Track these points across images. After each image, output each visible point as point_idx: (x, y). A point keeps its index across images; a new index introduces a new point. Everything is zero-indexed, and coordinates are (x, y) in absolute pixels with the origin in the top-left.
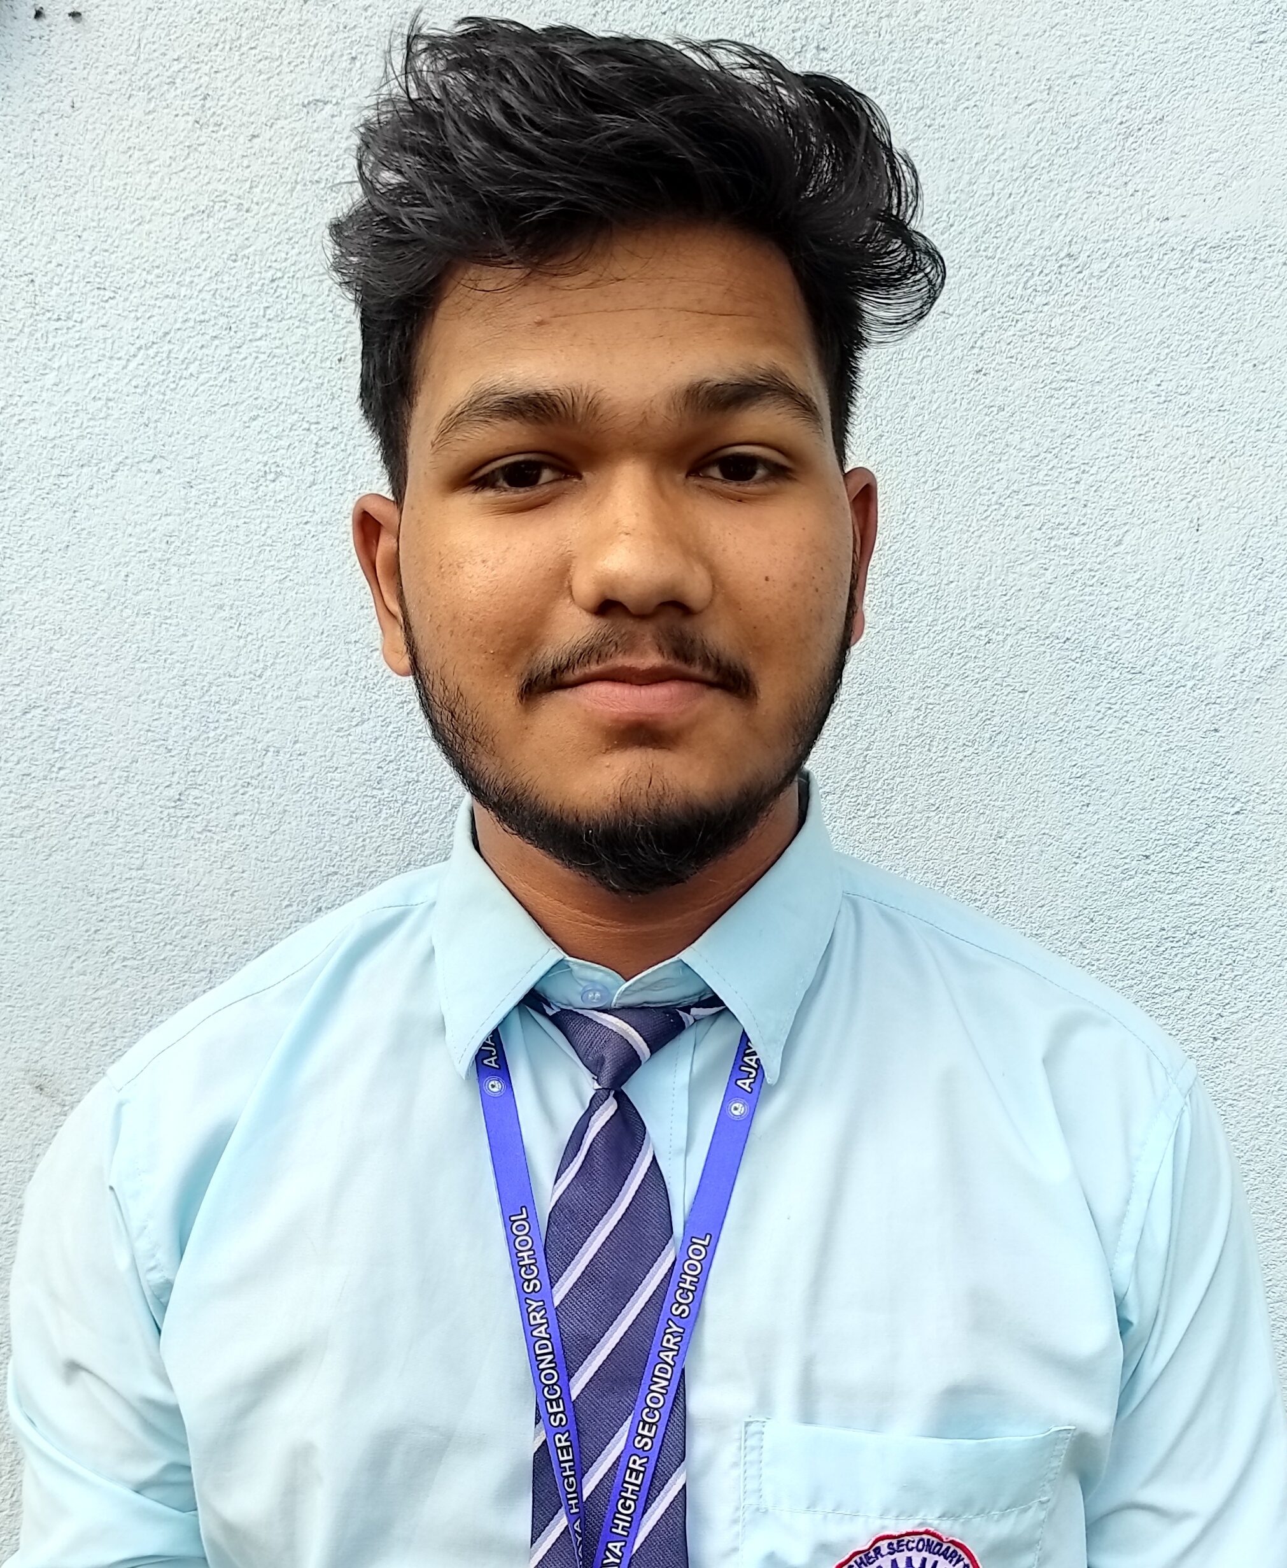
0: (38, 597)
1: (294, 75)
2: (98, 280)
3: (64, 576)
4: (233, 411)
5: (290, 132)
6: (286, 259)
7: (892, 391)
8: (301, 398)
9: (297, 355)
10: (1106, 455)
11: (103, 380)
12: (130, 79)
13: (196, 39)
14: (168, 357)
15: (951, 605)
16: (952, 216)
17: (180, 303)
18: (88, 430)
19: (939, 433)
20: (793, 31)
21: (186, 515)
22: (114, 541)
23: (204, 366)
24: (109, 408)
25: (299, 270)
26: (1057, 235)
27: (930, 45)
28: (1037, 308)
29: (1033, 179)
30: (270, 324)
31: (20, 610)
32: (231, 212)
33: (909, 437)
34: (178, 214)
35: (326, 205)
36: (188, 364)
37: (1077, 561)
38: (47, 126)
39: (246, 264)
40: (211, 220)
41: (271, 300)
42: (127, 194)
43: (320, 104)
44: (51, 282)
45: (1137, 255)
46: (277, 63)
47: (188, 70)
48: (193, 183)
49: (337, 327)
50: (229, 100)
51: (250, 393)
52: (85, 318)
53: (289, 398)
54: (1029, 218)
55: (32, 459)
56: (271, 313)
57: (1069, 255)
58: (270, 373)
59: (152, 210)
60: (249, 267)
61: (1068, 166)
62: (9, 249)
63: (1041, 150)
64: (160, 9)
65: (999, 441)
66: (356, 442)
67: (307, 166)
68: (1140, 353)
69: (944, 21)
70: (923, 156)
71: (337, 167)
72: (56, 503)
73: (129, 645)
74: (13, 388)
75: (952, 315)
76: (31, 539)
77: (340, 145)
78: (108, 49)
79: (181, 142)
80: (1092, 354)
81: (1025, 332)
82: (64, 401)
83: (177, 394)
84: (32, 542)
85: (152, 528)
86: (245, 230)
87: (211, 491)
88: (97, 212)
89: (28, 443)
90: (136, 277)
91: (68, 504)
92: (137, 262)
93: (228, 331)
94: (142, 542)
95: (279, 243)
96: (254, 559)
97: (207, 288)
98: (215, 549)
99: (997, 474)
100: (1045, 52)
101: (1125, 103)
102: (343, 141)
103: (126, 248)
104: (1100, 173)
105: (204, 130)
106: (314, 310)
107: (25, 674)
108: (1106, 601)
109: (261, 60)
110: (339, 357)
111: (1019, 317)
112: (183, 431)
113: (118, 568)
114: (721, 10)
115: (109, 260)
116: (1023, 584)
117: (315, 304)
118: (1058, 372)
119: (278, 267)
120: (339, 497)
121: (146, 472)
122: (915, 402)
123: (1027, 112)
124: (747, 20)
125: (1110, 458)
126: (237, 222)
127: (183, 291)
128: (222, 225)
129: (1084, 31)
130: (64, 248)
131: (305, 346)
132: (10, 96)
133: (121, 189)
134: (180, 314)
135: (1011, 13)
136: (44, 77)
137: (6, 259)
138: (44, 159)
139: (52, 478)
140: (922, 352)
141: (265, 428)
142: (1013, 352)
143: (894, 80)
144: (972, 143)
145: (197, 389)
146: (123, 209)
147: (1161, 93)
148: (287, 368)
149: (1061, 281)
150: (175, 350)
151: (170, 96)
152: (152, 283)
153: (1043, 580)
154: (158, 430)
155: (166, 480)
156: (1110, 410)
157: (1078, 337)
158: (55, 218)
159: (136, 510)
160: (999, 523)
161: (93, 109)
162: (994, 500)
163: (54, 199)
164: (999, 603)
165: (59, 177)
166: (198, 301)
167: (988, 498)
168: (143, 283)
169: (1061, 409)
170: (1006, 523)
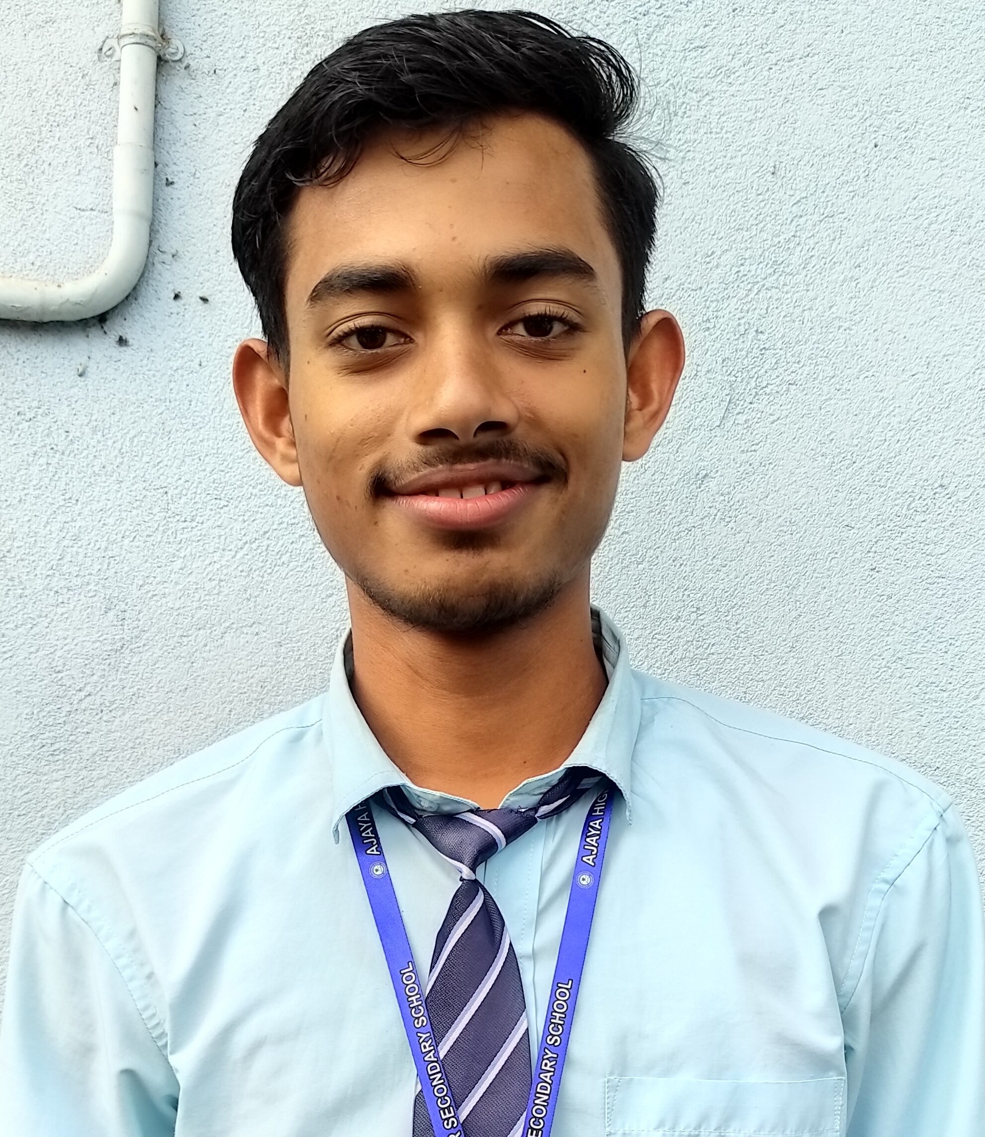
0: (163, 726)
2: (216, 492)
3: (183, 710)
4: (314, 590)
10: (968, 632)
11: (217, 566)
14: (267, 550)
16: (854, 455)
17: (277, 510)
18: (204, 603)
19: (843, 615)
20: (739, 319)
21: (277, 666)
22: (220, 685)
23: (293, 557)
24: (220, 587)
26: (933, 470)
27: (840, 331)
28: (917, 524)
29: (915, 429)
31: (149, 735)
33: (821, 616)
36: (282, 555)
37: (945, 710)
38: (180, 379)
42: (239, 429)
44: (181, 493)
51: (328, 577)
52: (205, 521)
54: (911, 458)
55: (162, 623)
57: (941, 486)
61: (942, 420)
62: (150, 468)
63: (921, 409)
65: (888, 621)
69: (852, 313)
70: (834, 412)
72: (179, 656)
74: (149, 571)
75: (853, 528)
76: (159, 683)
78: (228, 323)
80: (957, 558)
81: (906, 542)
82: (188, 581)
83: (273, 577)
84: (160, 685)
85: (251, 676)
87: (296, 649)
88: (216, 443)
89: (159, 612)
90: (245, 490)
91: (188, 657)
92: (245, 480)
93: (312, 531)
94: (243, 686)
97: (297, 500)
98: (298, 692)
99: (886, 646)
100: (925, 338)
103: (237, 469)
104: (966, 426)
108: (966, 740)
111: (904, 530)
112: (276, 605)
113: (225, 705)
114: (686, 302)
115: (225, 477)
116: (906, 726)
118: (932, 571)
121: (247, 634)
122: (825, 591)
123: (911, 381)
124: (705, 310)
125: (971, 635)
127: (279, 501)
129: (954, 322)
130: (192, 469)
132: (154, 356)
133: (235, 427)
134: (277, 518)
135: (901, 308)
136: (180, 343)
137: (147, 476)
138: (177, 403)
139: (176, 638)
140: (831, 555)
141: (338, 603)
142: (899, 556)
143: (813, 356)
144: (871, 403)
145: (288, 574)
146: (236, 441)
149: (935, 504)
150: (272, 545)
152: (256, 495)
153: (919, 724)
154: (257, 603)
155: (262, 641)
156: (971, 599)
157: (948, 545)
158: (185, 447)
159: (239, 662)
160: (887, 681)
161: (216, 367)
162: (883, 664)
163: (184, 432)
164: (886, 741)
165: (188, 417)
166: (289, 509)
167: (878, 662)
168: (249, 495)
169: (934, 598)
170: (893, 681)
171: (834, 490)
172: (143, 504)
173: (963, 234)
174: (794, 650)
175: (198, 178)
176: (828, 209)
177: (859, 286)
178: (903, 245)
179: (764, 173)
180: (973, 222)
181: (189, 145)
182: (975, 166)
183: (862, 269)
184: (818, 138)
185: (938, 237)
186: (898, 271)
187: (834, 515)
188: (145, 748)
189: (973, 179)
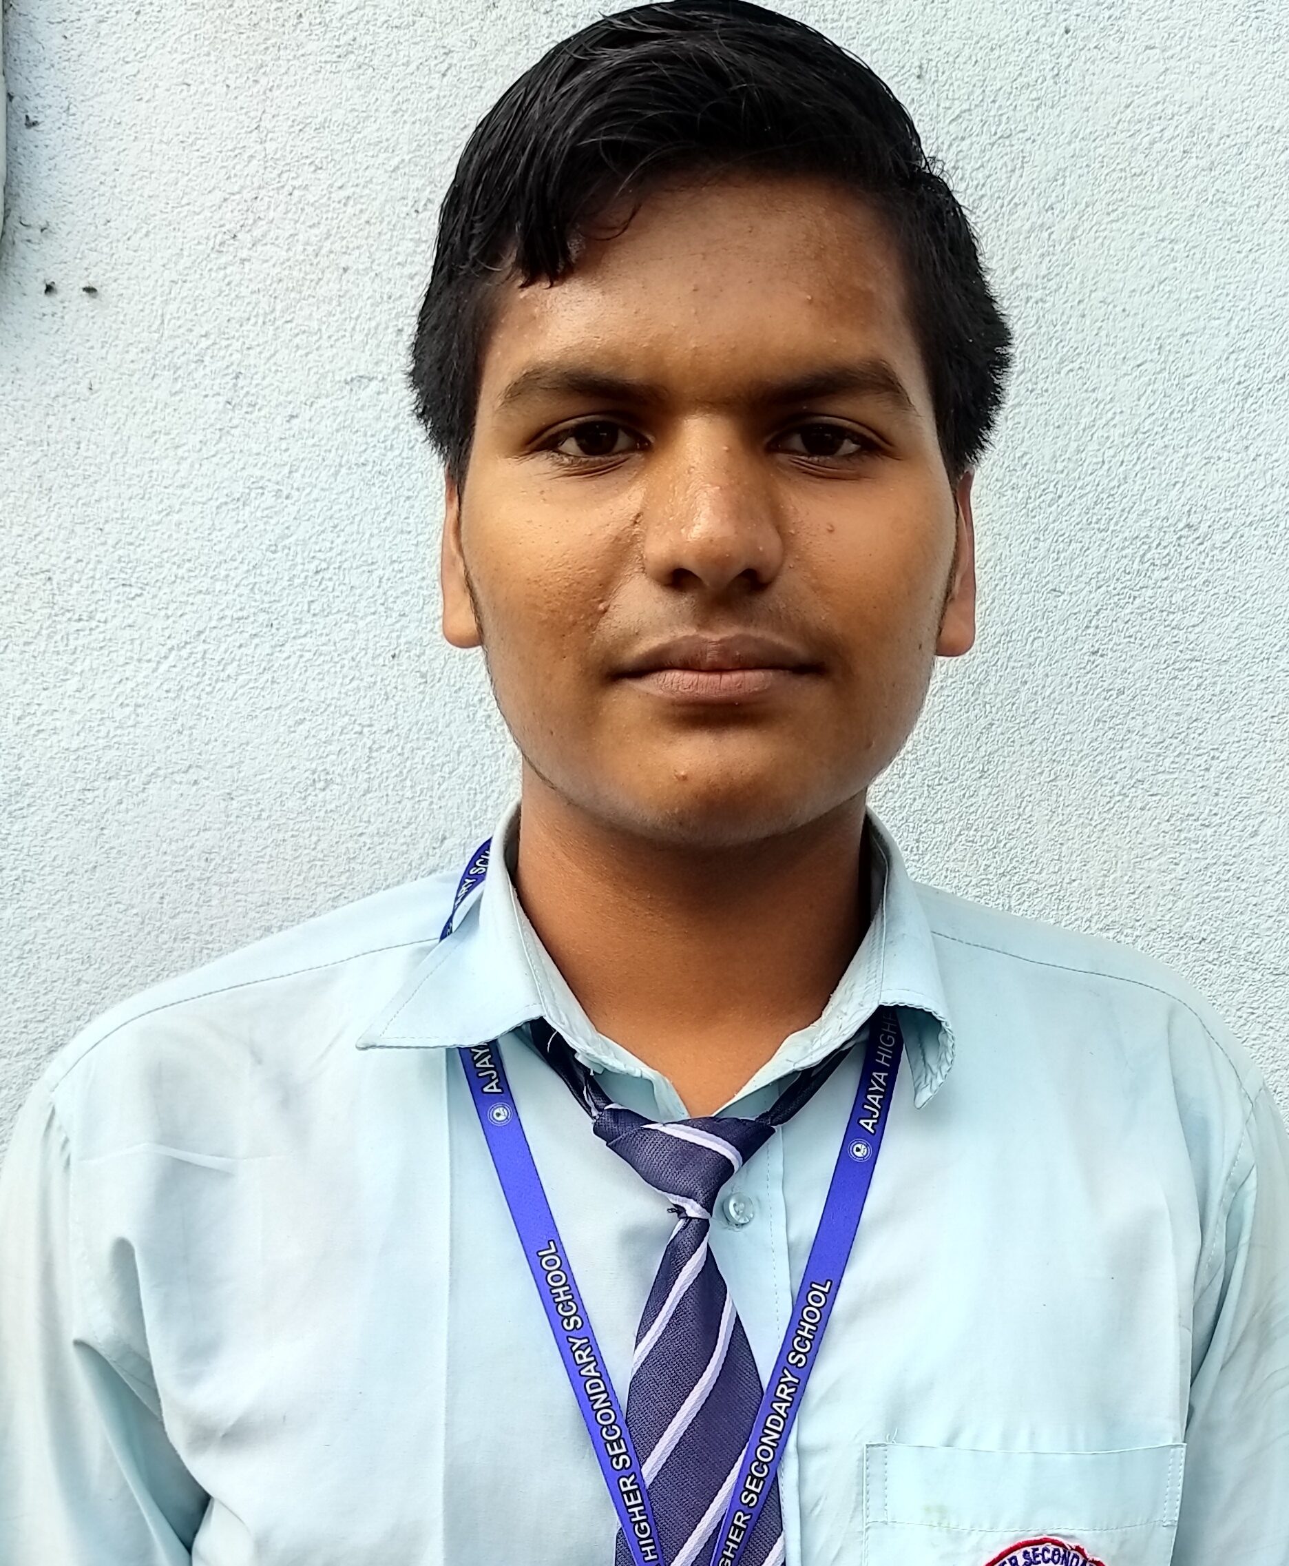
0: (63, 924)
1: (334, 350)
2: (123, 576)
3: (91, 900)
4: (276, 714)
5: (331, 412)
6: (331, 549)
7: (1001, 676)
8: (352, 699)
9: (346, 652)
10: (1237, 739)
11: (131, 684)
12: (153, 358)
13: (225, 313)
14: (203, 658)
15: (1074, 905)
16: (1059, 486)
17: (215, 599)
18: (115, 740)
19: (1054, 720)
21: (228, 829)
22: (146, 860)
23: (243, 667)
24: (138, 715)
25: (346, 560)
26: (1174, 504)
27: (1030, 304)
28: (1155, 584)
29: (1146, 445)
30: (315, 619)
32: (269, 499)
33: (1022, 725)
34: (211, 503)
35: (373, 489)
36: (225, 665)
37: (1210, 854)
38: (62, 410)
39: (287, 555)
40: (247, 508)
41: (316, 593)
43: (365, 381)
44: (71, 579)
45: (1262, 524)
46: (316, 338)
47: (218, 346)
48: (226, 470)
49: (390, 621)
50: (264, 378)
51: (295, 695)
52: (110, 618)
53: (339, 699)
54: (1143, 487)
55: (53, 773)
56: (316, 607)
57: (1188, 526)
58: (316, 672)
59: (181, 499)
60: (290, 558)
61: (1184, 430)
62: (23, 544)
63: (1153, 414)
64: (185, 282)
65: (1120, 726)
66: (414, 745)
67: (351, 448)
68: (1269, 629)
69: (1044, 278)
70: (1027, 422)
71: (385, 448)
72: (82, 819)
73: (166, 973)
74: (31, 696)
76: (54, 860)
77: (388, 425)
78: (128, 325)
79: (212, 425)
80: (1217, 632)
81: (1141, 610)
82: (88, 708)
83: (214, 697)
85: (189, 844)
86: (285, 518)
88: (120, 503)
89: (49, 755)
90: (165, 571)
91: (95, 821)
92: (165, 556)
93: (269, 628)
94: (178, 860)
95: (323, 532)
96: (303, 875)
97: (245, 582)
98: (261, 865)
99: (1119, 763)
100: (1154, 309)
101: (1242, 362)
102: (391, 419)
103: (154, 540)
104: (1218, 437)
105: (237, 412)
106: (364, 603)
107: (50, 1008)
108: (1242, 897)
109: (298, 334)
110: (392, 653)
111: (1137, 593)
112: (222, 738)
113: (153, 890)
115: (135, 553)
116: (1153, 881)
117: (365, 597)
118: (1181, 651)
119: (322, 557)
120: (397, 805)
121: (181, 783)
122: (1027, 687)
123: (1135, 374)
125: (1242, 743)
126: (276, 509)
127: (218, 586)
128: (259, 514)
129: (1195, 286)
130: (85, 542)
131: (355, 642)
132: (22, 379)
133: (146, 477)
134: (215, 611)
135: (1115, 267)
136: (58, 358)
137: (20, 556)
138: (59, 446)
139: (76, 792)
140: (1032, 634)
141: (313, 732)
142: (1132, 631)
144: (1079, 408)
145: (236, 692)
146: (150, 498)
147: (1281, 351)
148: (335, 666)
149: (1180, 553)
150: (211, 651)
151: (198, 375)
152: (183, 578)
153: (1173, 876)
154: (194, 737)
155: (204, 792)
156: (1239, 690)
157: (1203, 613)
158: (73, 510)
159: (171, 825)
160: (1124, 815)
161: (113, 390)
162: (1117, 791)
163: (71, 489)
164: (1126, 902)
165: (77, 466)
166: (235, 596)
167: (1110, 788)
168: (173, 579)
169: (1185, 691)
170: (1132, 815)
171: (1032, 538)
172: (16, 598)
173: (1201, 155)
174: (986, 775)
175: (74, 115)
176: (1003, 126)
177: (1053, 237)
178: (1115, 175)
179: (906, 76)
180: (1215, 137)
181: (57, 66)
182: (1214, 56)
183: (1056, 212)
184: (983, 22)
185: (1164, 162)
186: (1108, 214)
187: (1034, 575)
188: (39, 958)
189: (1211, 74)
